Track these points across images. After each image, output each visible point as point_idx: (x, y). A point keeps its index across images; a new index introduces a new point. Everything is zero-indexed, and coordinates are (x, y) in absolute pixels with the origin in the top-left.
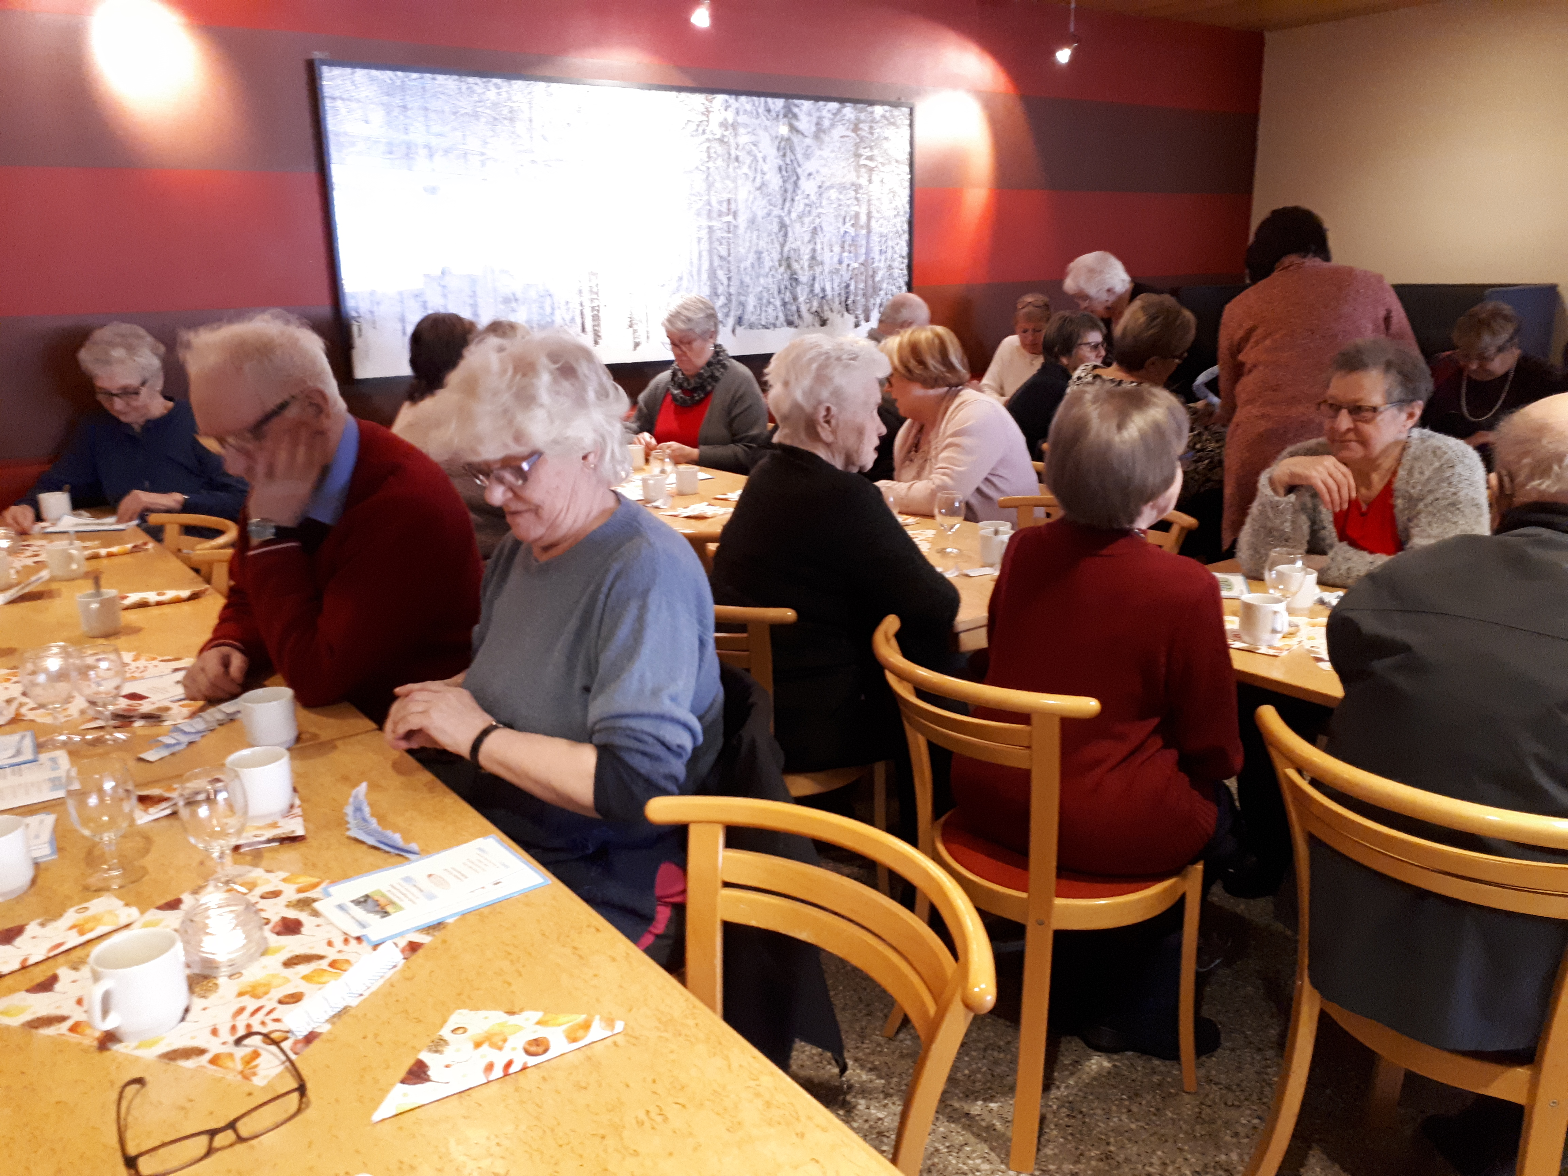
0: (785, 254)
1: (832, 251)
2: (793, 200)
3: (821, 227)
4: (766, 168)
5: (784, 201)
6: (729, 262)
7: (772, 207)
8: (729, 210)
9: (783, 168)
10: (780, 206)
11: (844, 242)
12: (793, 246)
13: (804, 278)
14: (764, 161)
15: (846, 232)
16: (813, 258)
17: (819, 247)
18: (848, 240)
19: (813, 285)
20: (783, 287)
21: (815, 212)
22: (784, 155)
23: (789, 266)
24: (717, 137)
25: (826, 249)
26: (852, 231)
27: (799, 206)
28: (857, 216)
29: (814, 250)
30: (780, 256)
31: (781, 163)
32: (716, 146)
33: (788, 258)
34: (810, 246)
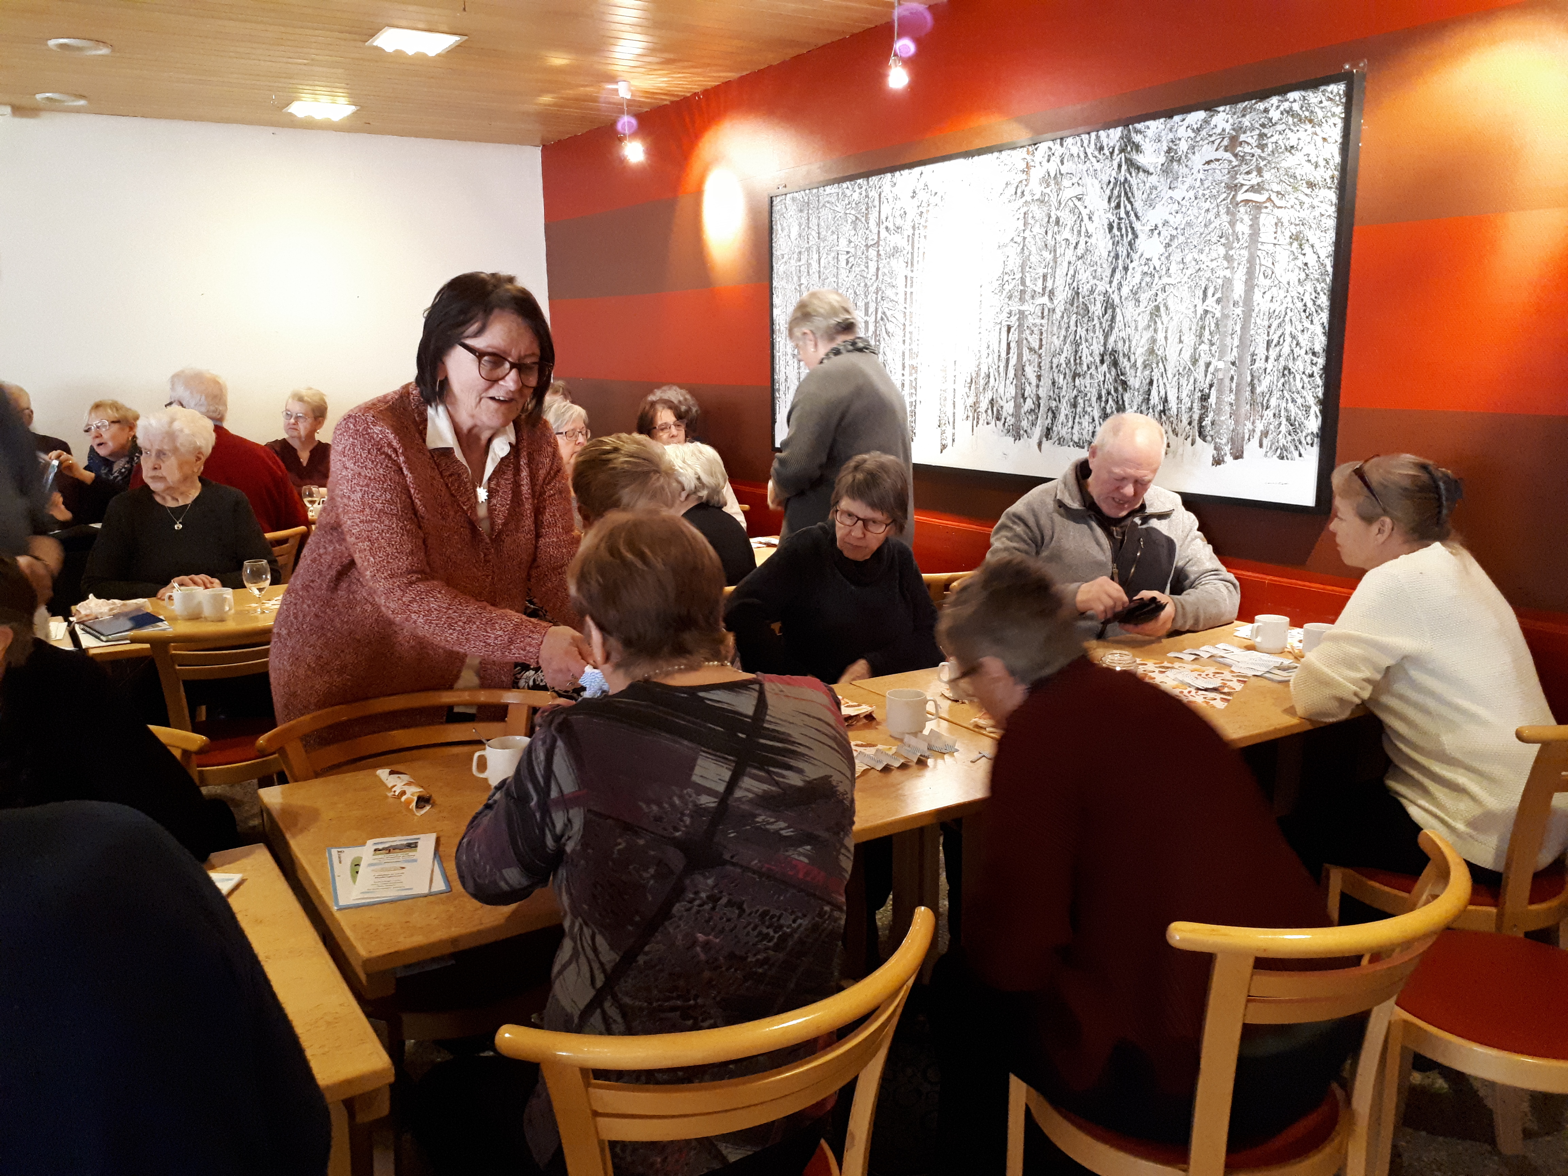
0: (1110, 347)
1: (1181, 341)
2: (1126, 269)
3: (1165, 305)
4: (1091, 228)
5: (1114, 271)
6: (1040, 356)
7: (1095, 281)
8: (1044, 289)
9: (1115, 225)
10: (1108, 279)
11: (1203, 328)
12: (1122, 334)
13: (1135, 381)
14: (1090, 218)
15: (1206, 312)
16: (1151, 352)
17: (1160, 336)
18: (1210, 322)
19: (1149, 392)
20: (1104, 392)
21: (1158, 284)
22: (1118, 206)
23: (1115, 364)
24: (1035, 198)
25: (1173, 338)
26: (1217, 311)
27: (1134, 278)
28: (1228, 283)
29: (1154, 341)
30: (1102, 349)
31: (1113, 218)
32: (1034, 208)
33: (1114, 351)
34: (1147, 335)
